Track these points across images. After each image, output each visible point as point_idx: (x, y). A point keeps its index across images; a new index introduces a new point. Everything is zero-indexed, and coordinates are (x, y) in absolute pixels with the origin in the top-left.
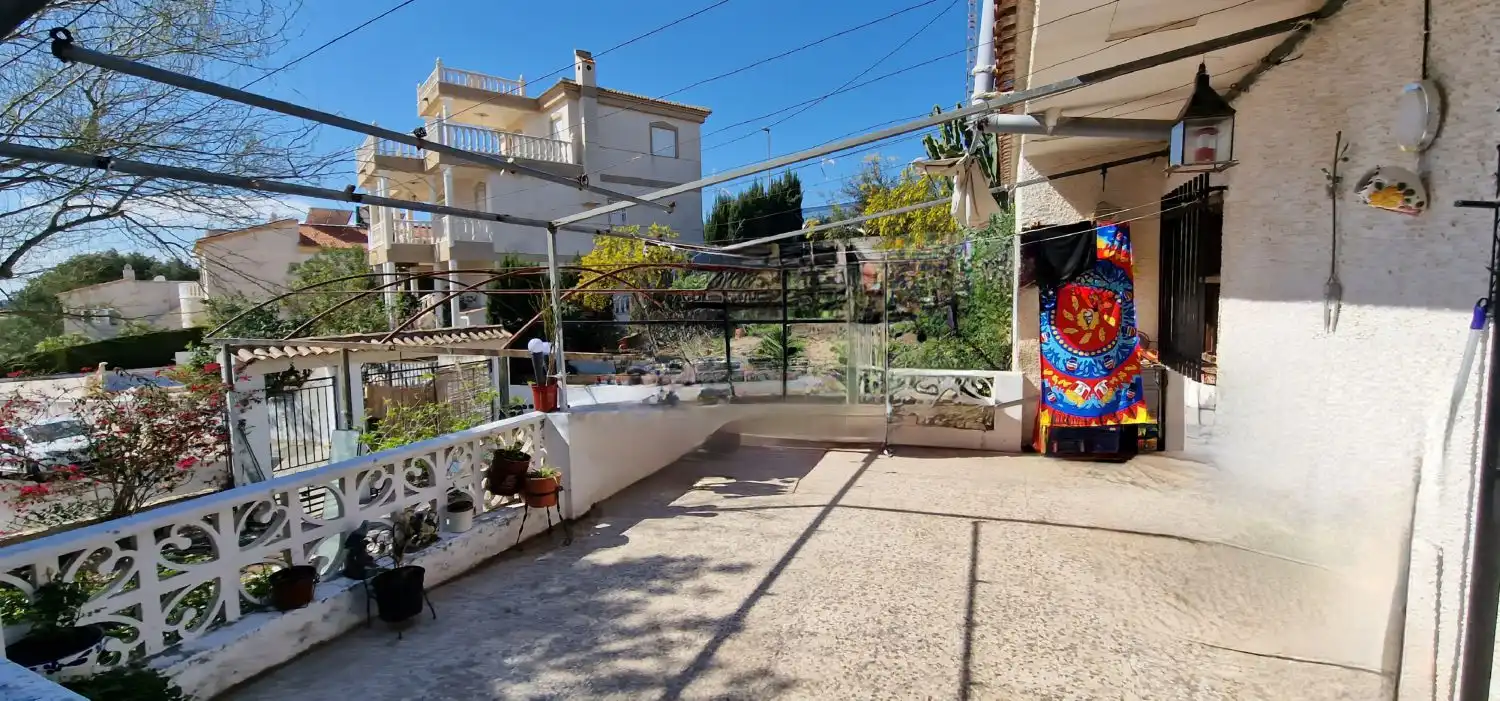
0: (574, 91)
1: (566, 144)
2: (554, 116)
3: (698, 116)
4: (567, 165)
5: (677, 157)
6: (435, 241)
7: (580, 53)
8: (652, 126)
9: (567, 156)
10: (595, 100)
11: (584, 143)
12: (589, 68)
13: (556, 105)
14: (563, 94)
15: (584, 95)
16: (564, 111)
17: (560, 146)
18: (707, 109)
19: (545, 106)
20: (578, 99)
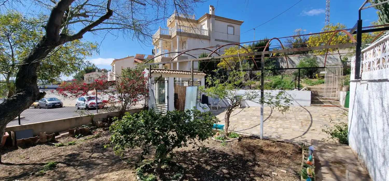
0: (209, 16)
1: (206, 30)
2: (202, 24)
3: (240, 23)
4: (206, 36)
5: (234, 34)
6: (172, 56)
7: (211, 6)
8: (228, 26)
9: (206, 34)
10: (214, 19)
11: (211, 30)
12: (213, 10)
13: (204, 20)
14: (206, 17)
15: (212, 17)
16: (206, 22)
17: (205, 31)
18: (243, 21)
19: (200, 22)
20: (210, 19)
